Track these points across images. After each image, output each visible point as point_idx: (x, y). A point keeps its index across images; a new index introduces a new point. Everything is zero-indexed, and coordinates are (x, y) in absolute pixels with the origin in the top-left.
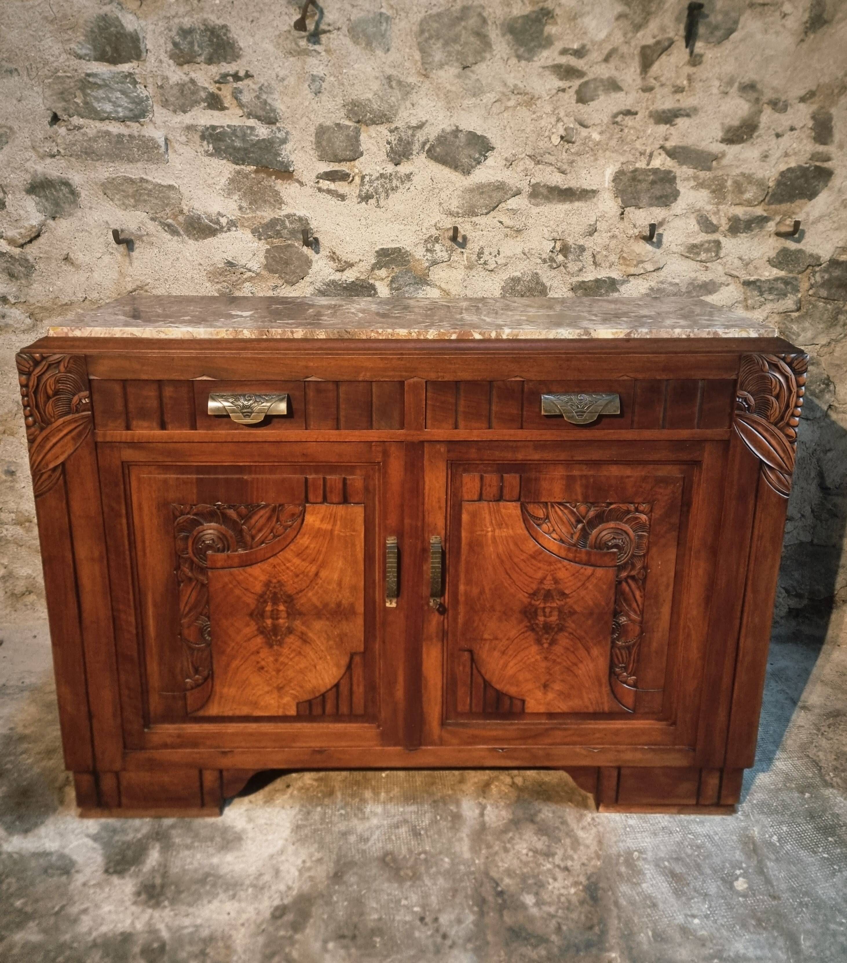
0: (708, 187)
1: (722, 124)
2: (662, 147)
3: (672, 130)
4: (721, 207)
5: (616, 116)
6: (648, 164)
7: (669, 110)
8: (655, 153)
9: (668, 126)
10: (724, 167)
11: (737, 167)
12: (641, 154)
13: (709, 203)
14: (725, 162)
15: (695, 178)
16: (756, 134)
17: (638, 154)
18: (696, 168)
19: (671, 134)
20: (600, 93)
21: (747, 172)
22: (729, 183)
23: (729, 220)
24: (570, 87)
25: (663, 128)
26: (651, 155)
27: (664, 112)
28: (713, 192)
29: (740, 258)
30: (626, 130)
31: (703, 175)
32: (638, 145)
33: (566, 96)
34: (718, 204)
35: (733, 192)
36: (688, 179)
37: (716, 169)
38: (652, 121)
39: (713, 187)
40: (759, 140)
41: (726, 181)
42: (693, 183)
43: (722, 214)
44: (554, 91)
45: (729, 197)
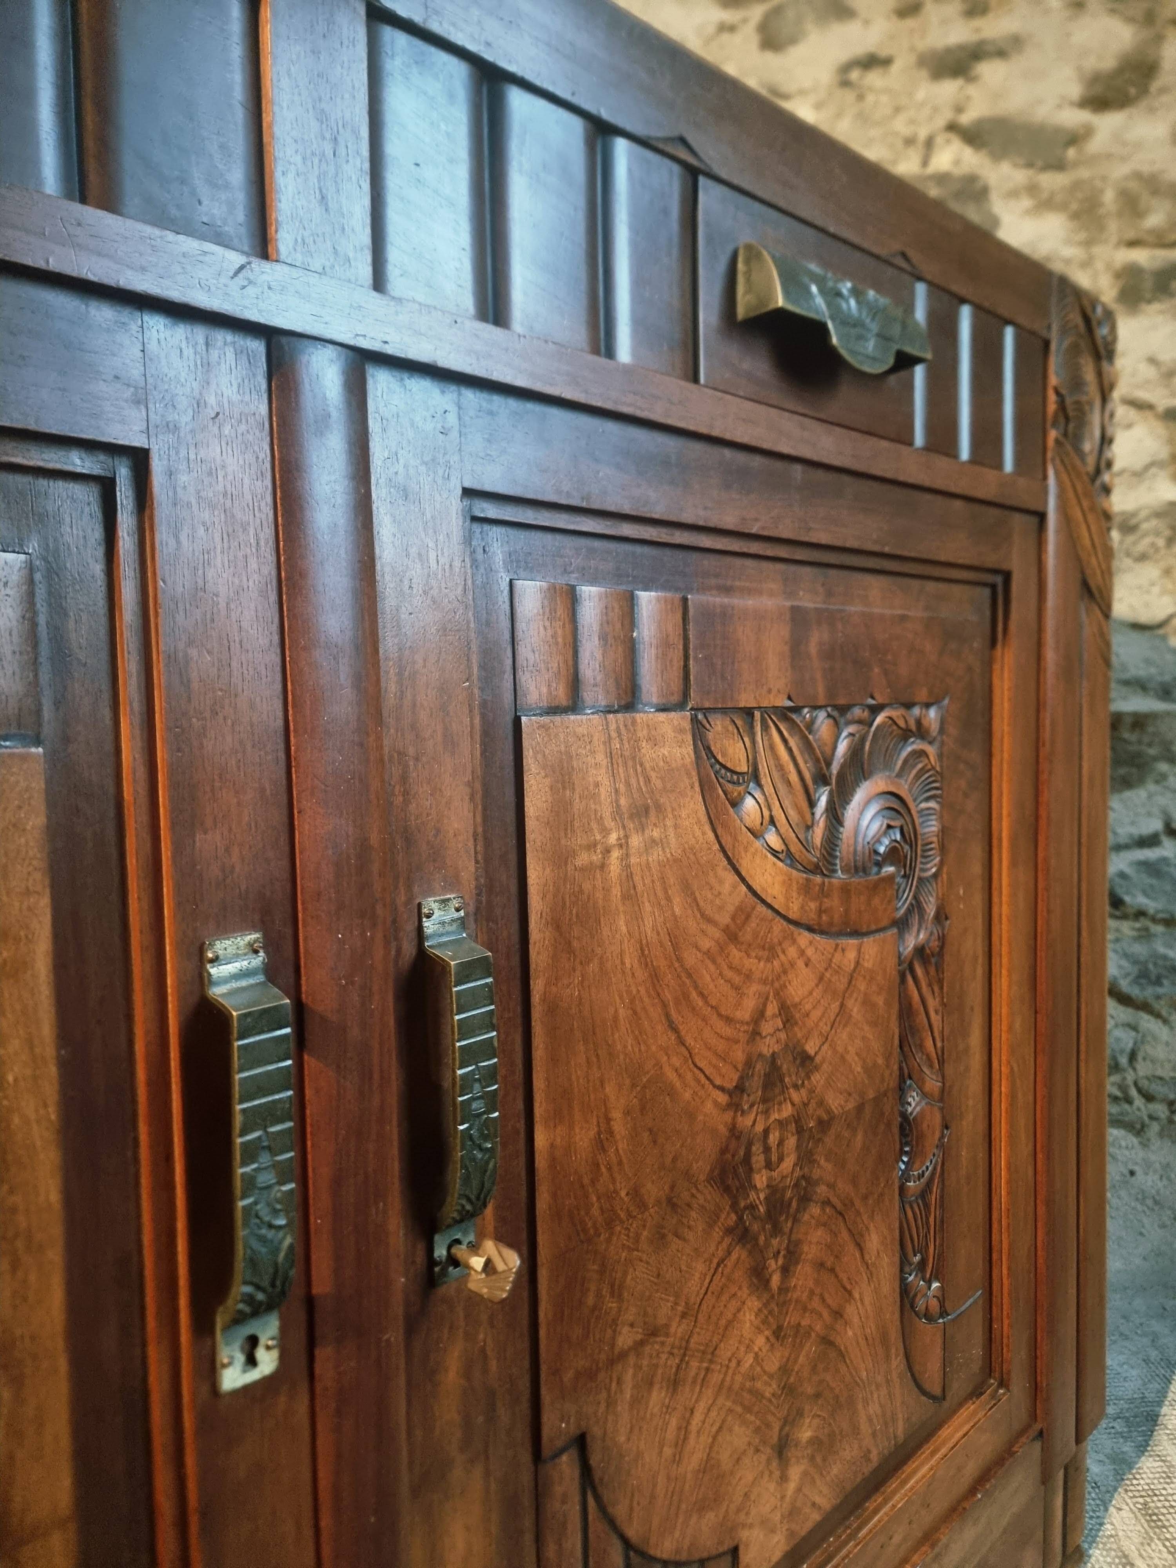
0: (1062, 207)
1: (1079, 69)
2: (952, 127)
3: (972, 90)
4: (1097, 250)
5: (846, 68)
6: (925, 163)
7: (961, 48)
8: (939, 140)
9: (959, 82)
10: (1094, 160)
11: (1123, 159)
12: (909, 142)
13: (1068, 242)
14: (1096, 145)
15: (1032, 189)
16: (1155, 86)
17: (899, 144)
18: (1030, 165)
19: (968, 98)
20: (810, 26)
21: (1146, 169)
22: (1109, 197)
23: (1118, 275)
24: (745, 21)
25: (949, 88)
26: (929, 144)
27: (949, 51)
28: (1075, 216)
29: (1152, 361)
30: (870, 98)
31: (1052, 181)
32: (900, 125)
33: (737, 39)
34: (1088, 243)
35: (1120, 214)
36: (1013, 194)
37: (1076, 164)
38: (924, 73)
39: (1074, 206)
40: (1165, 99)
41: (1102, 191)
42: (1026, 203)
43: (1099, 265)
44: (711, 29)
45: (1113, 226)
